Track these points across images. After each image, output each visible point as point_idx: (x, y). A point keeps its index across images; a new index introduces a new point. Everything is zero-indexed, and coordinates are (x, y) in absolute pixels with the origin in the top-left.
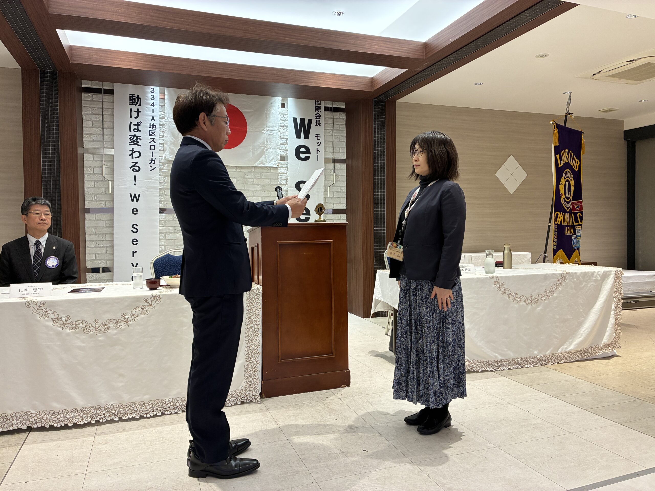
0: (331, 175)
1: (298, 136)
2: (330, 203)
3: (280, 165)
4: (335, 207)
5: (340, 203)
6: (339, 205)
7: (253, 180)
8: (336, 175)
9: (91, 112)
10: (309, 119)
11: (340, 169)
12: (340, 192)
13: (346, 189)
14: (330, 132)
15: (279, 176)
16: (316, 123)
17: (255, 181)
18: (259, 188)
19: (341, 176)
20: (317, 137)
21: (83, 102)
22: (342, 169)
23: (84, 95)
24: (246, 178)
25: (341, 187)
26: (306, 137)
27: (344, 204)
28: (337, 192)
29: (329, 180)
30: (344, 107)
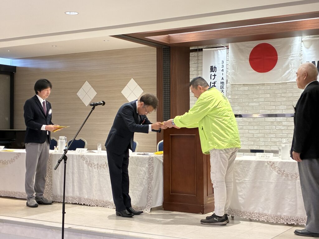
7: (281, 94)
9: (193, 63)
17: (282, 95)
18: (285, 99)
21: (190, 57)
23: (191, 54)
24: (276, 93)
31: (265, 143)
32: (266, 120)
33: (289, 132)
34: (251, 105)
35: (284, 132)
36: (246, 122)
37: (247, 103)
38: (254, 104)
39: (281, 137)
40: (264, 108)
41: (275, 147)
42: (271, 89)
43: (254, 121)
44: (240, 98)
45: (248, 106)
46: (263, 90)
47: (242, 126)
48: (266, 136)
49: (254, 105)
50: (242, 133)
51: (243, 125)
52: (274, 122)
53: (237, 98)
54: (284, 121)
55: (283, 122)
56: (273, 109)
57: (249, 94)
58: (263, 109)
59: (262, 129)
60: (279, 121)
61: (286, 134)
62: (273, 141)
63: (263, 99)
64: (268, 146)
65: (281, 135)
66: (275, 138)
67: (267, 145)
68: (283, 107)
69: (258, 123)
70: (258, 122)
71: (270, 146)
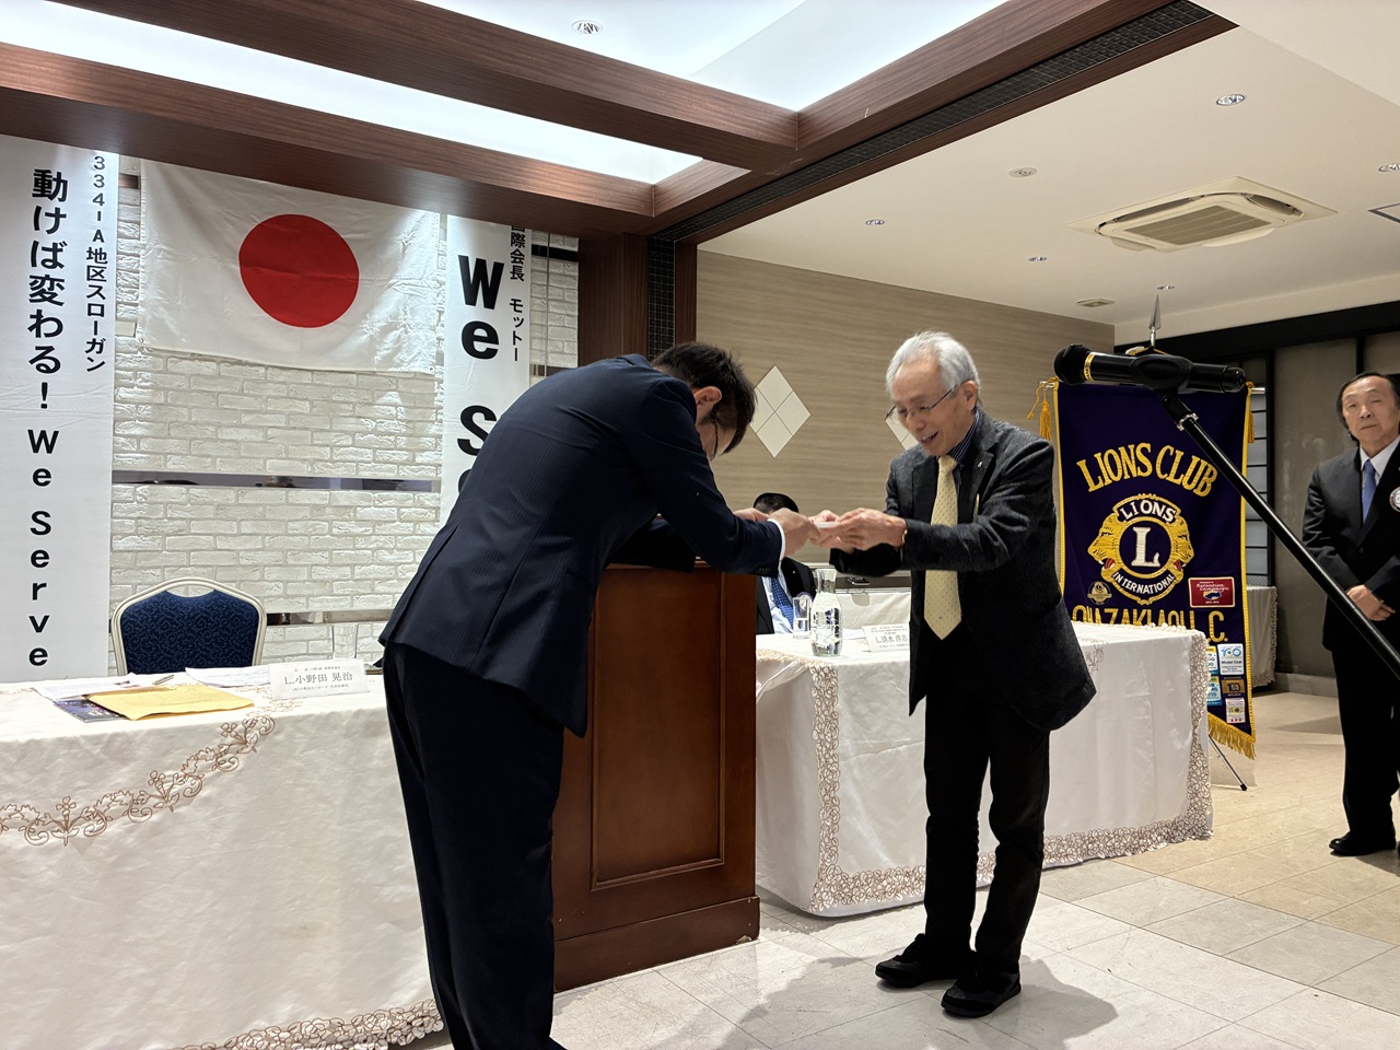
1: (471, 300)
7: (354, 408)
10: (495, 263)
14: (541, 304)
16: (513, 273)
17: (357, 409)
20: (515, 305)
24: (334, 401)
26: (490, 303)
30: (576, 249)
31: (285, 589)
32: (291, 500)
33: (380, 544)
34: (226, 438)
35: (361, 543)
36: (206, 504)
37: (212, 429)
38: (243, 434)
39: (350, 562)
40: (287, 452)
41: (328, 601)
42: (318, 385)
43: (240, 502)
44: (177, 406)
45: (216, 440)
46: (283, 383)
47: (182, 519)
48: (291, 562)
49: (240, 438)
50: (183, 551)
51: (189, 515)
52: (324, 507)
53: (161, 404)
54: (366, 504)
55: (359, 509)
56: (322, 460)
57: (221, 393)
58: (284, 455)
59: (277, 535)
60: (346, 504)
61: (369, 552)
62: (321, 578)
63: (283, 418)
64: (296, 596)
65: (350, 556)
66: (325, 566)
67: (295, 593)
68: (361, 454)
69: (261, 509)
70: (260, 505)
71: (308, 597)
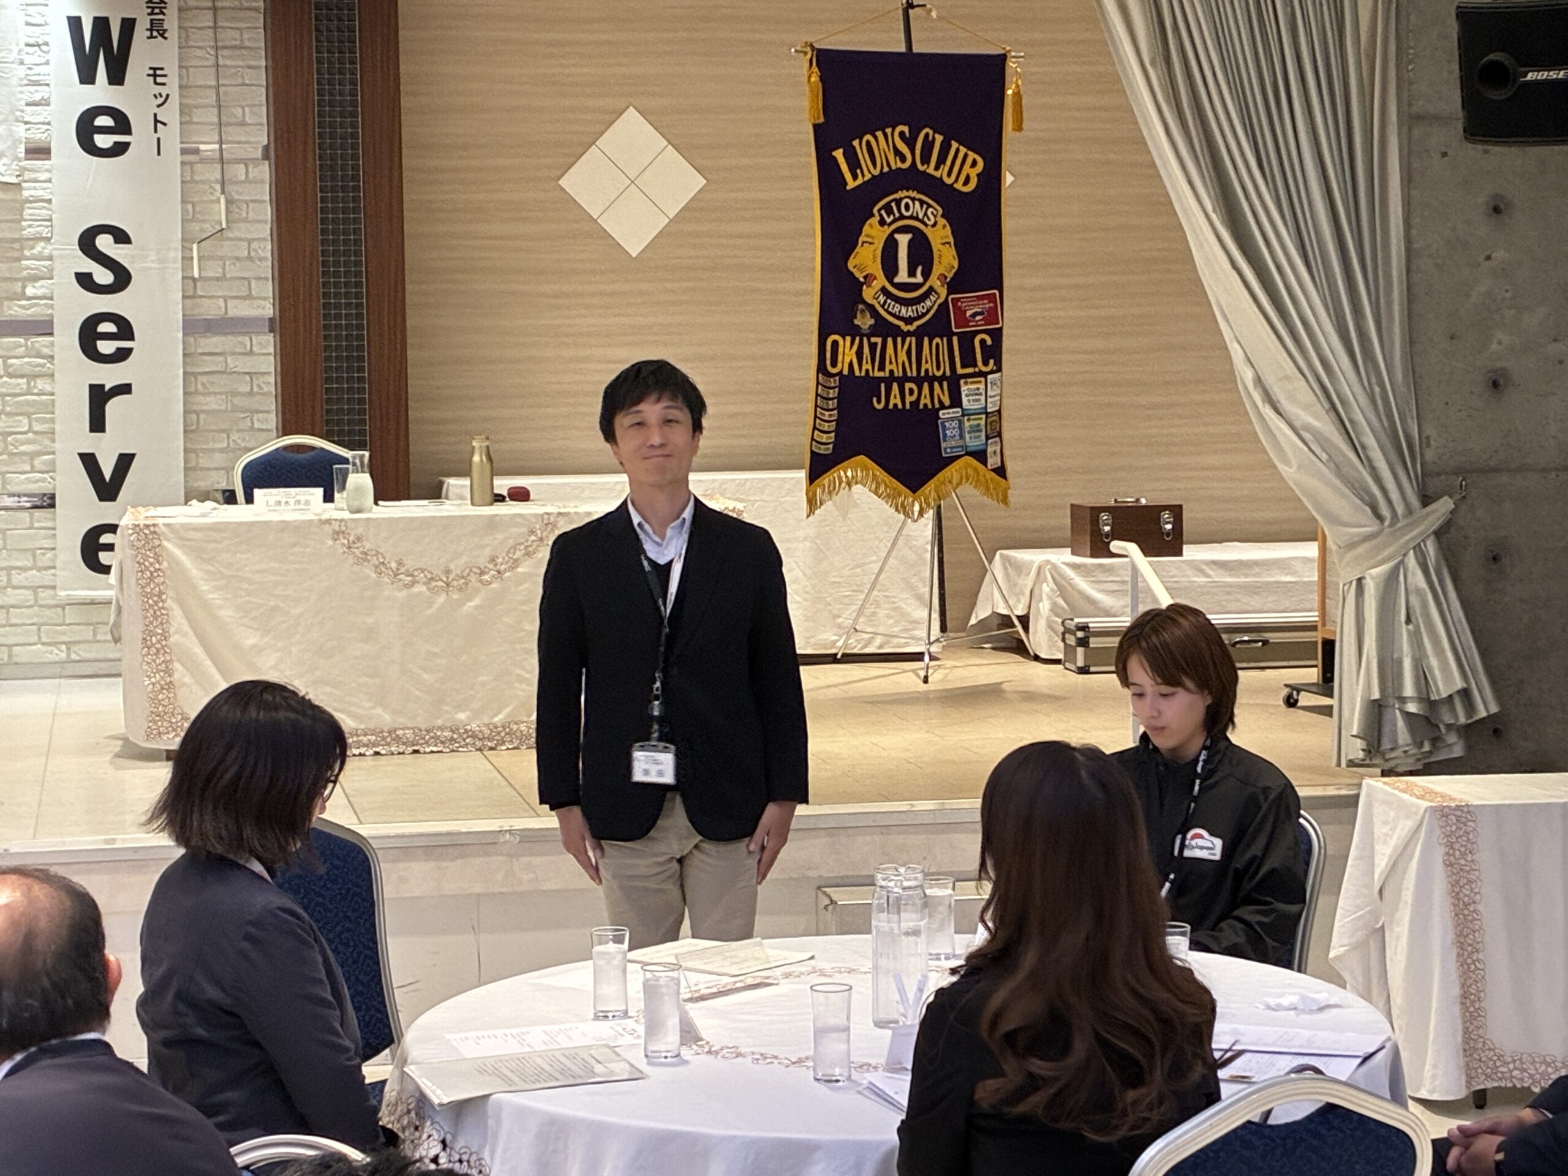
0: (212, 202)
1: (87, 76)
2: (212, 297)
3: (27, 175)
4: (229, 312)
5: (249, 297)
6: (247, 302)
8: (229, 202)
10: (123, 20)
11: (247, 180)
12: (249, 258)
13: (269, 247)
14: (202, 56)
15: (27, 212)
16: (151, 30)
19: (251, 205)
20: (155, 76)
22: (254, 182)
25: (250, 242)
26: (117, 77)
27: (265, 299)
28: (238, 259)
29: (207, 217)
